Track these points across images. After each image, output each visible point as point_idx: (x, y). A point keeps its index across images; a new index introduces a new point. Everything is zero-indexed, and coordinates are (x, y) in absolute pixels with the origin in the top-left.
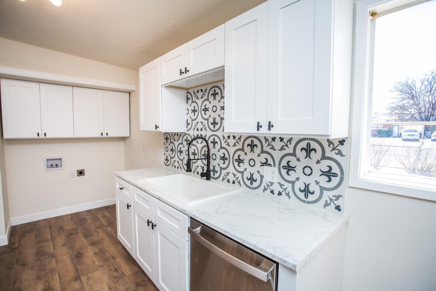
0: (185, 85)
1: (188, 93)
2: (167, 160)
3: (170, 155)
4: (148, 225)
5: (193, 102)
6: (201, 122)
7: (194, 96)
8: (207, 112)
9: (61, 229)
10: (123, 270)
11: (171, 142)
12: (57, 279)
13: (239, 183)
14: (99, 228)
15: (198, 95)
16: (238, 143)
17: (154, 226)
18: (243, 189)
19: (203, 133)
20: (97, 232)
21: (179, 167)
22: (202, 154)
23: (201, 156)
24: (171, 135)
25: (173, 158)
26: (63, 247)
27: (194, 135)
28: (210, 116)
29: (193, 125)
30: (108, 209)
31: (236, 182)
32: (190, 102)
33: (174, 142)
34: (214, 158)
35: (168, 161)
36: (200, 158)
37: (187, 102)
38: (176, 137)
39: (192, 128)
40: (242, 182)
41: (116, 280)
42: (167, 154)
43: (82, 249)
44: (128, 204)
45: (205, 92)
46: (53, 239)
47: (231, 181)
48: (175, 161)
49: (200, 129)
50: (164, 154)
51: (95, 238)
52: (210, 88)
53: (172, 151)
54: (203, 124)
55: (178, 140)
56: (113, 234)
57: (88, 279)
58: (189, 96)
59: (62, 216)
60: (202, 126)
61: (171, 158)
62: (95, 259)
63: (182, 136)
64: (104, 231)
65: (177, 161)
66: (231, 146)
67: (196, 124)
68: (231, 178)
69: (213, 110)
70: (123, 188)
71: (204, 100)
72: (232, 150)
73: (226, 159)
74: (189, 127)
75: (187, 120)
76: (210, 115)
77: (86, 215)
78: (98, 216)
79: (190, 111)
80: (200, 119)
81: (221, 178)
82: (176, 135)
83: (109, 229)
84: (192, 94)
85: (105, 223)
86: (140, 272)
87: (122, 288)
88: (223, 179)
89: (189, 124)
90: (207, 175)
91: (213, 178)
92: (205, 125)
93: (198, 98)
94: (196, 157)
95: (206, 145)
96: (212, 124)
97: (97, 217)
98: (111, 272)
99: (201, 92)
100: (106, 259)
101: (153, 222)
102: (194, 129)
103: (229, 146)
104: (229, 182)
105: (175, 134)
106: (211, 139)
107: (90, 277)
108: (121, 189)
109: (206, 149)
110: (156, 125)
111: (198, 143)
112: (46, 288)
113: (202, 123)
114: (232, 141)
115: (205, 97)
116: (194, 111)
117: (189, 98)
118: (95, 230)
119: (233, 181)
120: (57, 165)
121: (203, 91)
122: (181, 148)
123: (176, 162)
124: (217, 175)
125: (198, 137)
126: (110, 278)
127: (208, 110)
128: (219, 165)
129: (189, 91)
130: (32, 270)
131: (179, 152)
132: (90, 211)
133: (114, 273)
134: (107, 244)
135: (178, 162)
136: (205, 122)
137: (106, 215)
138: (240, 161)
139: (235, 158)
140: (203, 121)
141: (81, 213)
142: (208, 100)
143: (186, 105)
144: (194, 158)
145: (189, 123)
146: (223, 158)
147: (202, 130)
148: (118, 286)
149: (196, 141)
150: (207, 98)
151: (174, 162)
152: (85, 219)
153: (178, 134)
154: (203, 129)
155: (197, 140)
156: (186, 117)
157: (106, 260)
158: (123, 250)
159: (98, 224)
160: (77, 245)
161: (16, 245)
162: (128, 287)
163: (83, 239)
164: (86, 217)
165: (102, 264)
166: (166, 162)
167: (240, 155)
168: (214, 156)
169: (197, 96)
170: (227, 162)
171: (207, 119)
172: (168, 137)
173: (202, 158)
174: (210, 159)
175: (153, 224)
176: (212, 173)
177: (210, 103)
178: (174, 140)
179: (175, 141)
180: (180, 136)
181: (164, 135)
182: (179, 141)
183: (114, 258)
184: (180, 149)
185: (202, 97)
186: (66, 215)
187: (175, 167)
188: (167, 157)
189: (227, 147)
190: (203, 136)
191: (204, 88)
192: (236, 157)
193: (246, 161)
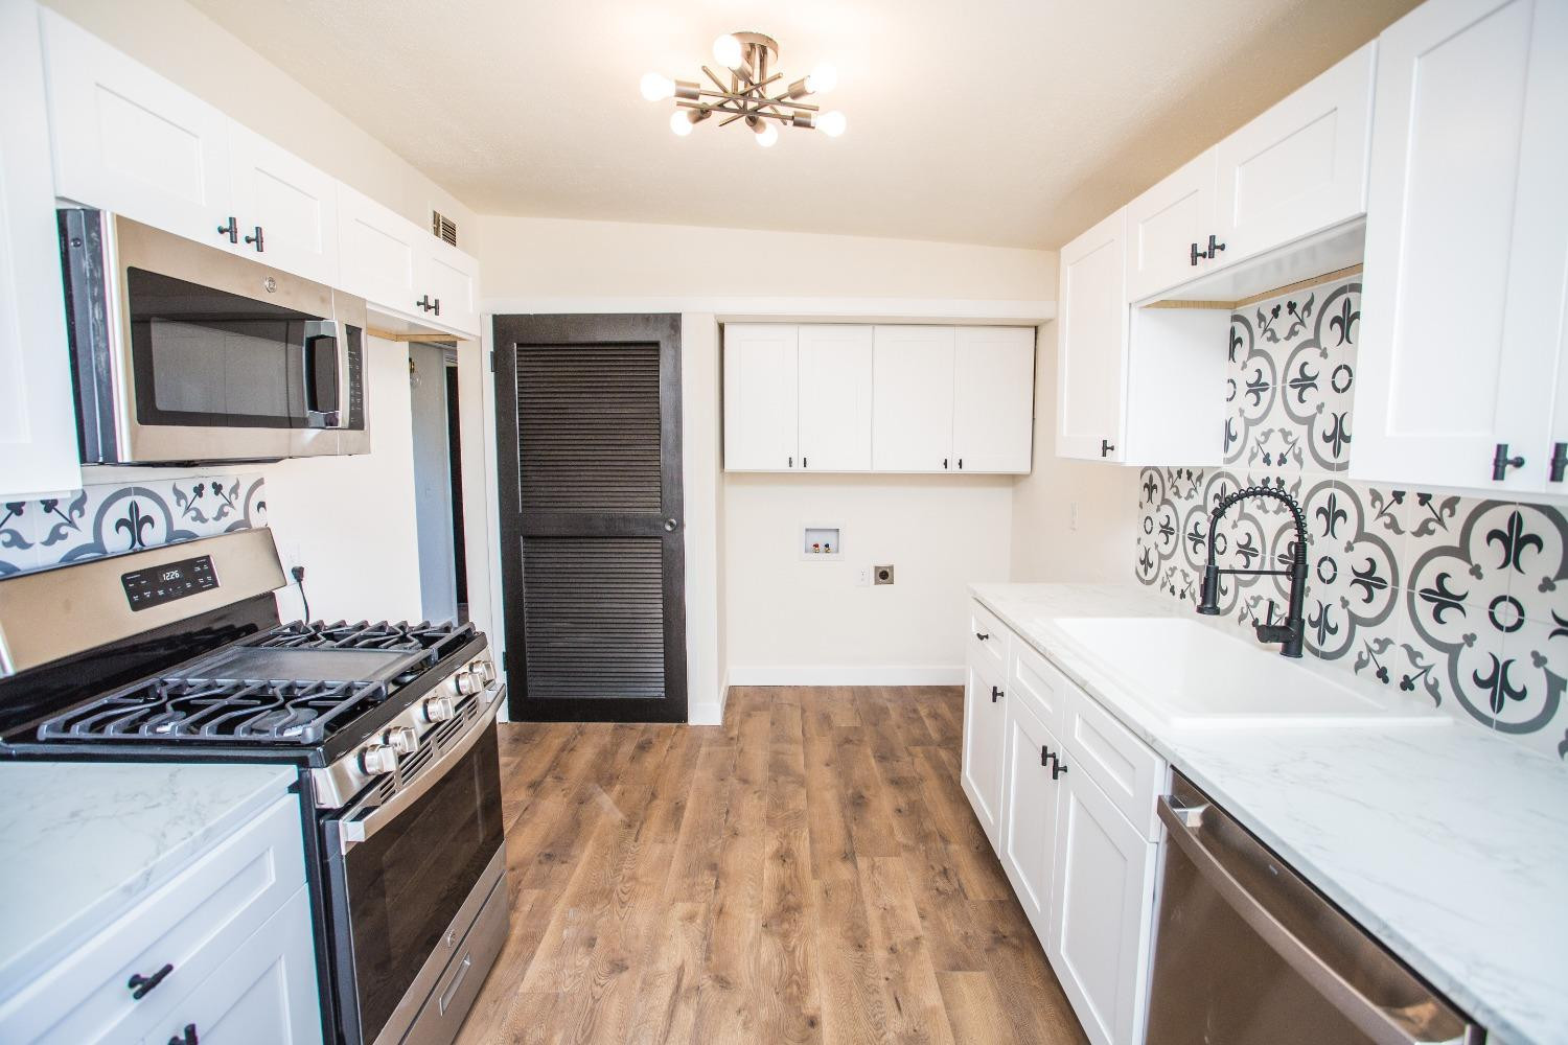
0: (1226, 293)
1: (1236, 318)
2: (1146, 562)
3: (1157, 546)
4: (1044, 763)
5: (1253, 353)
6: (1282, 431)
7: (1257, 331)
8: (1308, 393)
9: (826, 719)
10: (963, 881)
11: (1165, 501)
12: (805, 839)
13: (1433, 689)
14: (917, 743)
15: (1275, 324)
16: (1440, 521)
17: (1062, 769)
18: (1447, 720)
19: (1289, 473)
20: (910, 754)
21: (1187, 594)
22: (1278, 553)
23: (1272, 560)
24: (1166, 476)
25: (1168, 557)
26: (825, 768)
27: (1249, 480)
28: (1320, 408)
29: (1251, 443)
30: (949, 694)
31: (1419, 683)
32: (1242, 352)
33: (1174, 500)
34: (1327, 575)
35: (1151, 566)
36: (1267, 568)
37: (1231, 355)
38: (1184, 485)
39: (1247, 454)
40: (1445, 689)
41: (941, 898)
42: (1149, 541)
43: (867, 787)
44: (995, 688)
45: (1306, 313)
46: (806, 740)
47: (1396, 678)
48: (1173, 570)
49: (1274, 459)
50: (1139, 540)
51: (904, 768)
52: (1331, 293)
53: (1166, 533)
54: (1290, 439)
55: (1189, 496)
56: (952, 771)
57: (873, 867)
58: (1241, 331)
59: (830, 687)
60: (1284, 448)
61: (1162, 557)
62: (895, 823)
63: (1205, 481)
64: (928, 758)
65: (1182, 571)
66: (1408, 534)
67: (1262, 439)
68: (1397, 663)
69: (1333, 383)
70: (987, 637)
71: (1298, 344)
72: (1408, 550)
73: (1381, 584)
74: (1234, 447)
75: (1228, 425)
76: (1323, 404)
77: (890, 701)
78: (919, 708)
79: (1242, 388)
80: (1278, 419)
81: (1351, 657)
82: (1184, 475)
83: (944, 754)
84: (1254, 321)
85: (935, 736)
86: (1009, 905)
87: (955, 928)
88: (1360, 664)
89: (1234, 438)
90: (1287, 636)
91: (1315, 652)
92: (1297, 445)
93: (1274, 338)
94: (1255, 564)
95: (1294, 519)
96: (1327, 439)
97: (915, 711)
98: (932, 873)
99: (1290, 313)
100: (922, 834)
101: (1060, 757)
102: (1253, 456)
103: (1399, 532)
104: (1386, 680)
105: (1180, 473)
106: (1321, 499)
107: (877, 864)
108: (981, 637)
109: (1291, 535)
110: (1105, 442)
111: (1266, 512)
112: (784, 850)
113: (1285, 434)
114: (1410, 514)
115: (1306, 334)
116: (1257, 388)
117: (1240, 340)
118: (906, 748)
119: (1406, 677)
120: (827, 546)
121: (1299, 309)
122: (1197, 524)
123: (1178, 574)
124: (1333, 643)
125: (1264, 491)
126: (926, 888)
127: (1315, 386)
128: (1345, 603)
129: (1241, 311)
130: (760, 798)
131: (1191, 539)
132: (899, 691)
133: (938, 879)
134: (932, 792)
135: (1185, 575)
136: (1300, 432)
137: (939, 711)
138: (1443, 599)
139: (1420, 585)
140: (1290, 425)
141: (878, 689)
142: (1315, 342)
143: (1227, 363)
144: (1247, 566)
145: (1233, 434)
146: (1368, 580)
147: (1282, 460)
148: (944, 919)
149: (1258, 502)
150: (1312, 337)
151: (1169, 573)
152: (885, 711)
153: (1189, 475)
154: (1289, 457)
155: (1262, 500)
156: (1225, 411)
157: (924, 837)
158: (972, 826)
159: (916, 732)
160: (858, 773)
161: (735, 732)
162: (971, 932)
163: (873, 761)
164: (889, 705)
165: (911, 843)
166: (1141, 568)
167: (1447, 575)
168: (1327, 565)
169: (1272, 331)
170: (1381, 597)
171: (1309, 421)
172: (1157, 481)
173: (1277, 570)
174: (1305, 575)
175: (1056, 762)
176: (1310, 634)
177: (1324, 354)
178: (1177, 493)
179: (1180, 497)
180: (1199, 478)
181: (1142, 474)
182: (1192, 497)
183: (945, 840)
184: (1196, 528)
185: (1293, 333)
186: (841, 688)
187: (1172, 590)
188: (1147, 553)
189: (1388, 536)
190: (1287, 488)
191: (1301, 300)
192: (1427, 580)
193: (1477, 604)
